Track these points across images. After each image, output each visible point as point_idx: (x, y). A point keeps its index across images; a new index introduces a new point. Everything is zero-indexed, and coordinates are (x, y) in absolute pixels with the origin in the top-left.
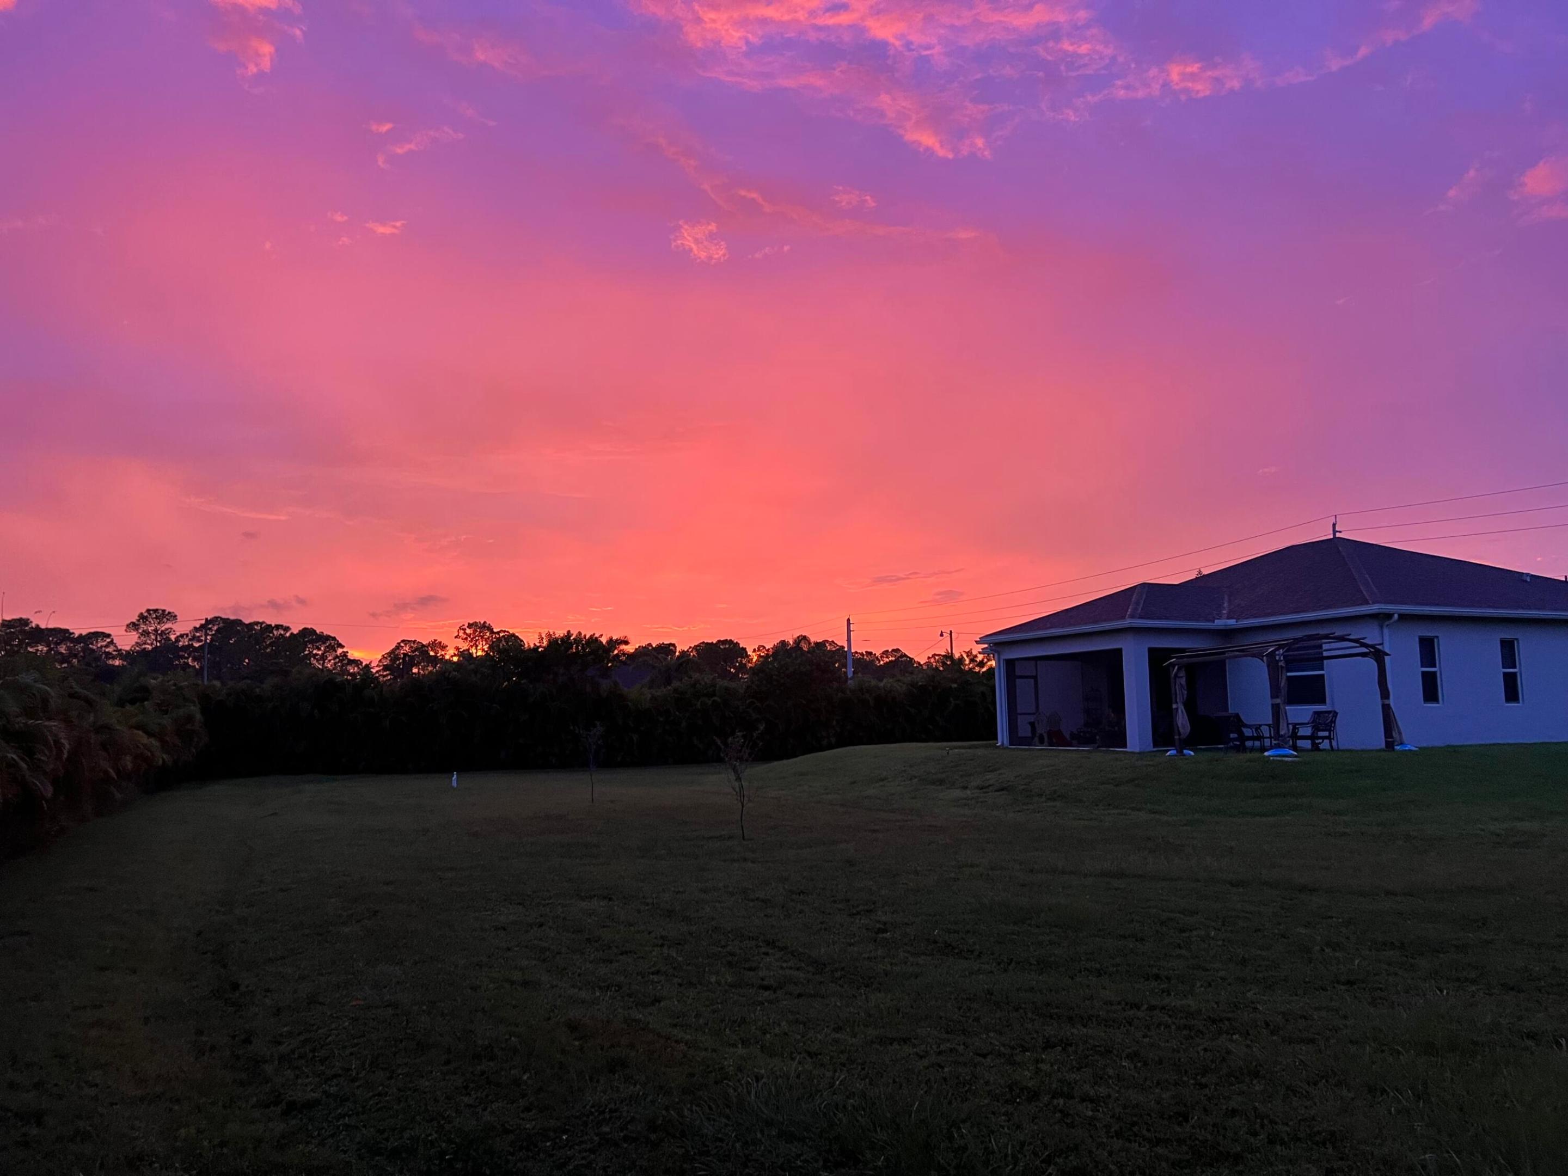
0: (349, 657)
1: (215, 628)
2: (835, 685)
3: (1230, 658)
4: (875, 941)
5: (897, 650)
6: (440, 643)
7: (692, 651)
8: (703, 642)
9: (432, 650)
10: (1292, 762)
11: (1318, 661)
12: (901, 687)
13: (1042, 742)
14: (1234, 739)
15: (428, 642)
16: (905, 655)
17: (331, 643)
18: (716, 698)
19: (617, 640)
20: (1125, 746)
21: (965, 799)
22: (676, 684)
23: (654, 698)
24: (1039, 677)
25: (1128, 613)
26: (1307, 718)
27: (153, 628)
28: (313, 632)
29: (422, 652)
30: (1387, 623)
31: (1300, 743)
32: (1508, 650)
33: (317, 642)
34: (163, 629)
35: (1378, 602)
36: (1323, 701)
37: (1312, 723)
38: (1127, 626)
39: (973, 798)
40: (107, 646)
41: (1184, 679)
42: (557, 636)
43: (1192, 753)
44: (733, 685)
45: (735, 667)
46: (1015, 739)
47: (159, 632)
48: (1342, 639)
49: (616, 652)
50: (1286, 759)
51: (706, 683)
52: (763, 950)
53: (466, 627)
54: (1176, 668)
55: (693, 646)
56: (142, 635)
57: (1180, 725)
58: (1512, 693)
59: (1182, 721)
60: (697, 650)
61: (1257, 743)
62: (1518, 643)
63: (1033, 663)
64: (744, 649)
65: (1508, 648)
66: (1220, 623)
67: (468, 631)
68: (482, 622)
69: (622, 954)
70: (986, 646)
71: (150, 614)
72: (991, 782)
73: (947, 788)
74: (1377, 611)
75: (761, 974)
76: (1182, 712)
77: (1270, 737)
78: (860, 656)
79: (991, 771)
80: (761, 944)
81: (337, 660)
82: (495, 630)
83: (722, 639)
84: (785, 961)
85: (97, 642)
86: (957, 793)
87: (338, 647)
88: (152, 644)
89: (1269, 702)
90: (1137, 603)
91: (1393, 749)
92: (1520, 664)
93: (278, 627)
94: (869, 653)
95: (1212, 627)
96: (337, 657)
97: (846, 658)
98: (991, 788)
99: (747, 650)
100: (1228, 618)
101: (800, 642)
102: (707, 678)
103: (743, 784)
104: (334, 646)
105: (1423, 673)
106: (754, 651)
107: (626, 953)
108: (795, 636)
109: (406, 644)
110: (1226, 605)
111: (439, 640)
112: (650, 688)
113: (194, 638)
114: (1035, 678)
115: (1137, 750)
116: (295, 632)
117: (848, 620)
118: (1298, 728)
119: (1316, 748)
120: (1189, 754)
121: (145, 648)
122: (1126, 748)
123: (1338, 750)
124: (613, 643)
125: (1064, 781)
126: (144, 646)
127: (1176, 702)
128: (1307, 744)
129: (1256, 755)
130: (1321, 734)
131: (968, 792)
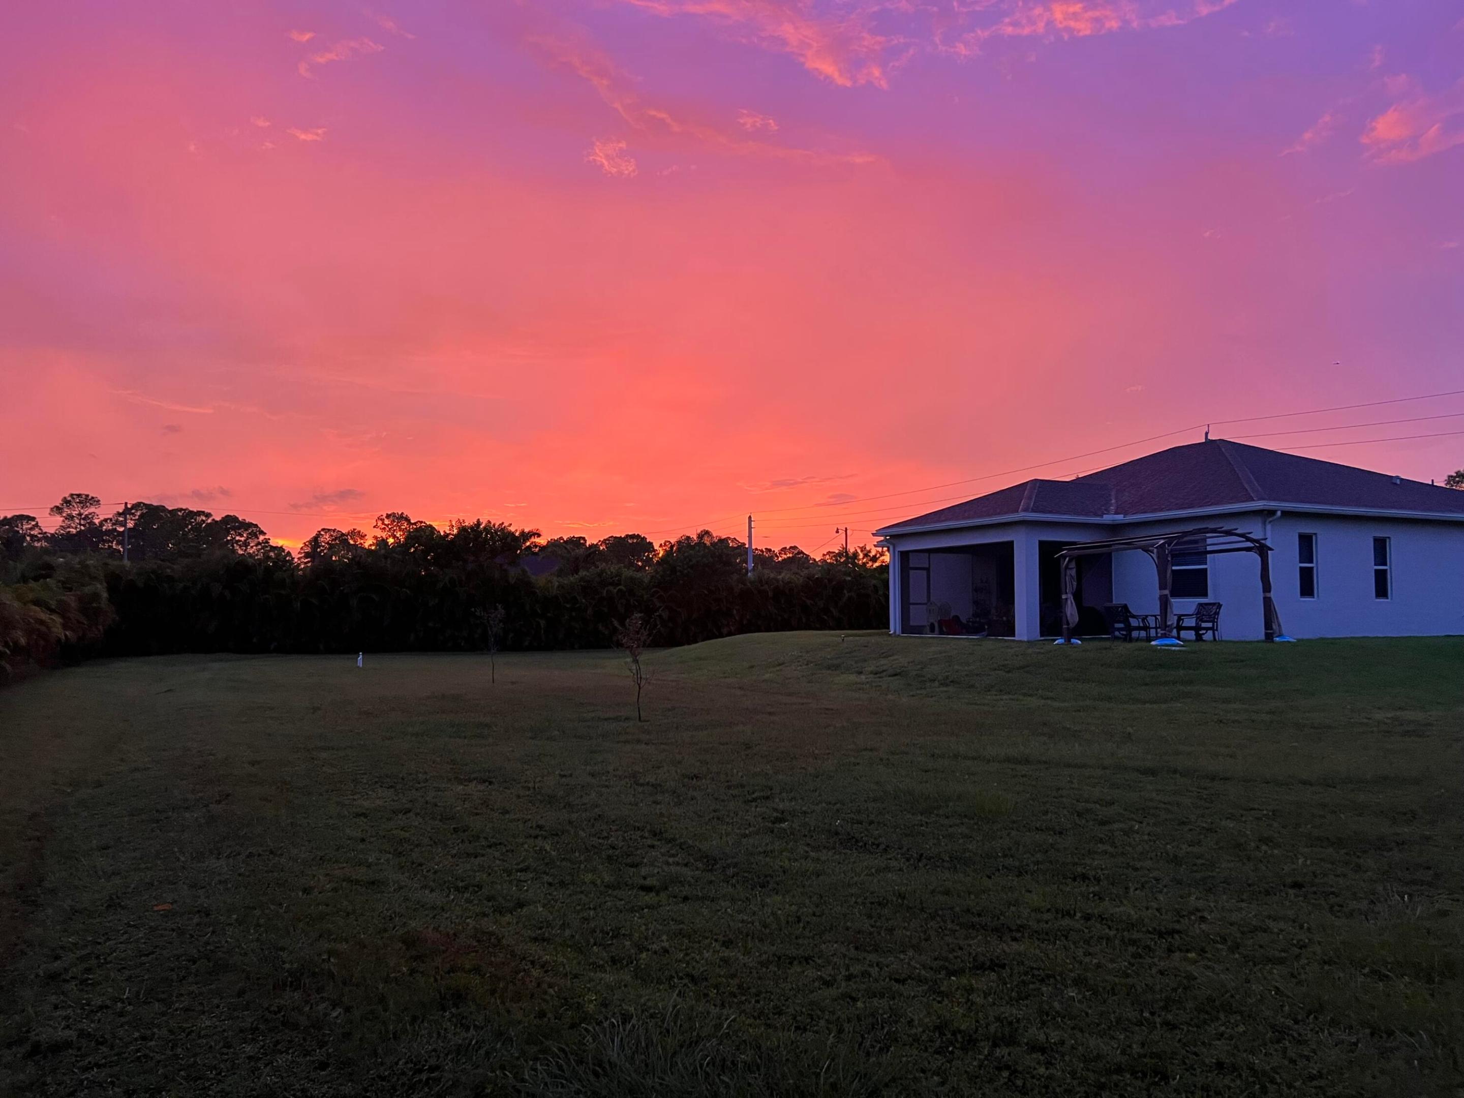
0: (271, 544)
1: (139, 513)
2: (735, 577)
3: (1117, 550)
4: (772, 832)
5: (795, 548)
6: (359, 532)
7: (601, 545)
8: (612, 537)
9: (352, 539)
10: (1180, 651)
11: (1201, 556)
12: (798, 579)
13: (932, 630)
14: (1119, 629)
15: (347, 531)
16: (802, 552)
17: (253, 530)
18: (621, 587)
19: (529, 533)
20: (1013, 635)
21: (860, 683)
22: (582, 573)
23: (561, 586)
24: (931, 569)
25: (1021, 507)
26: (1192, 609)
27: (77, 513)
28: (235, 519)
29: (341, 539)
30: (1271, 519)
31: (1183, 634)
32: (1381, 548)
33: (239, 529)
34: (86, 513)
35: (1263, 499)
36: (1205, 595)
37: (1196, 614)
38: (1021, 519)
39: (868, 682)
40: (31, 529)
41: (1074, 570)
42: (467, 524)
43: (1080, 642)
44: (639, 575)
45: (642, 560)
46: (907, 628)
47: (83, 516)
48: (1229, 533)
49: (528, 544)
50: (1174, 648)
51: (612, 573)
52: (649, 842)
53: (384, 517)
54: (1067, 559)
55: (602, 540)
56: (66, 519)
57: (1069, 614)
58: (1382, 590)
59: (1071, 612)
60: (606, 544)
61: (1143, 634)
62: (1390, 541)
63: (927, 555)
64: (650, 544)
65: (1380, 546)
66: (1108, 518)
67: (387, 522)
68: (400, 513)
69: (490, 847)
70: (882, 538)
71: (74, 498)
72: (885, 668)
73: (842, 673)
74: (1261, 508)
75: (644, 871)
76: (1072, 603)
77: (1156, 628)
78: (760, 552)
79: (884, 657)
80: (647, 835)
81: (259, 547)
82: (412, 521)
83: (630, 534)
84: (673, 856)
85: (22, 525)
86: (853, 678)
87: (260, 534)
88: (76, 528)
89: (1157, 593)
90: (1030, 498)
91: (1273, 641)
92: (1390, 562)
93: (200, 513)
94: (770, 550)
95: (1100, 522)
96: (259, 544)
97: (747, 553)
98: (885, 673)
99: (654, 544)
100: (1116, 513)
101: (703, 536)
102: (613, 568)
103: (641, 667)
104: (255, 533)
105: (1301, 568)
106: (661, 545)
107: (496, 845)
108: (699, 531)
109: (326, 533)
110: (1113, 501)
111: (358, 529)
112: (558, 576)
113: (117, 523)
114: (928, 570)
115: (1025, 639)
116: (218, 519)
117: (750, 517)
118: (1183, 620)
119: (1199, 638)
120: (1077, 643)
121: (69, 532)
122: (1014, 636)
123: (1222, 641)
124: (526, 536)
125: (956, 667)
126: (68, 530)
127: (1066, 593)
128: (1191, 635)
129: (1144, 644)
130: (1204, 625)
131: (863, 677)
